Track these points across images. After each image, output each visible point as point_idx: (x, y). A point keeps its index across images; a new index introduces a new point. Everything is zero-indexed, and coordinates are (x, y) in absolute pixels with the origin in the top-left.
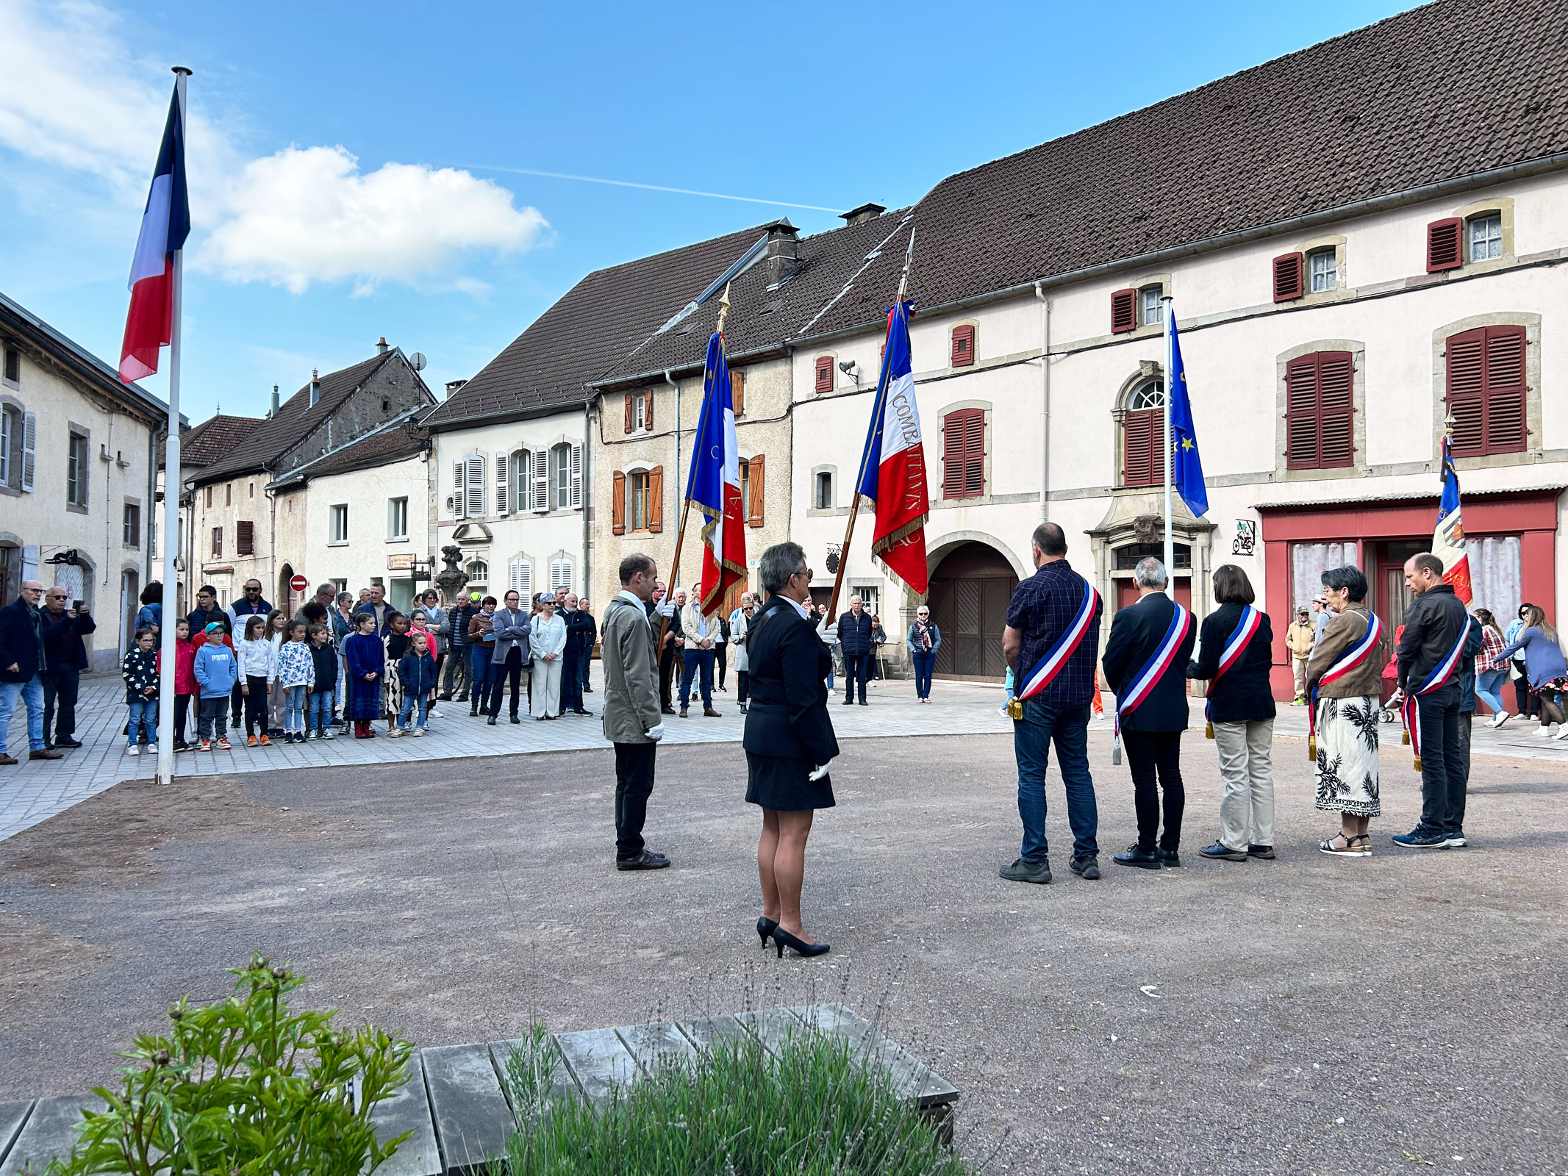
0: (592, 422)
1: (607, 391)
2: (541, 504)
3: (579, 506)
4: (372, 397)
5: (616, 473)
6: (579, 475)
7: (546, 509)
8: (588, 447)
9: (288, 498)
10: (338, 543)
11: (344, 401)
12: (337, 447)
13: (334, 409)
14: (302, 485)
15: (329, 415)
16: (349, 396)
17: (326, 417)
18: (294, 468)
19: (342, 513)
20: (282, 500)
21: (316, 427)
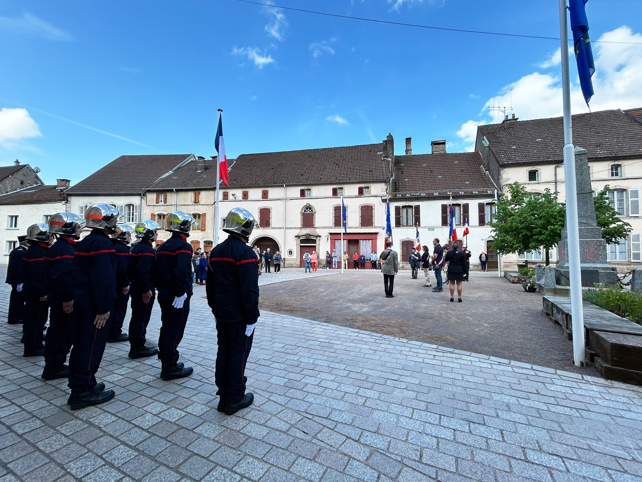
0: (143, 199)
1: (149, 191)
4: (16, 179)
5: (152, 214)
6: (137, 213)
8: (141, 206)
10: (12, 228)
11: (3, 179)
16: (6, 178)
19: (14, 218)
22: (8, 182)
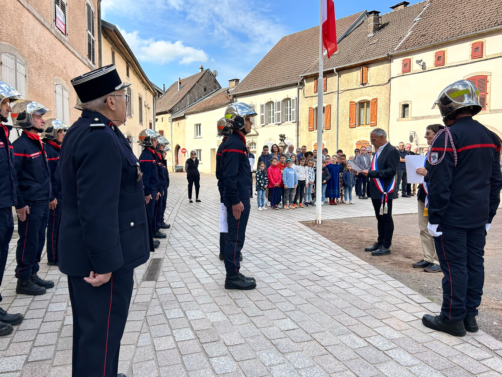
0: (300, 90)
1: (307, 78)
2: (278, 120)
3: (295, 121)
4: (201, 86)
5: (310, 108)
6: (295, 110)
7: (280, 123)
8: (298, 99)
9: (177, 122)
10: (197, 137)
11: (192, 88)
12: (190, 104)
13: (189, 91)
14: (183, 117)
15: (187, 93)
16: (194, 86)
17: (187, 94)
18: (177, 112)
19: (199, 127)
20: (174, 123)
21: (184, 97)
22: (195, 91)
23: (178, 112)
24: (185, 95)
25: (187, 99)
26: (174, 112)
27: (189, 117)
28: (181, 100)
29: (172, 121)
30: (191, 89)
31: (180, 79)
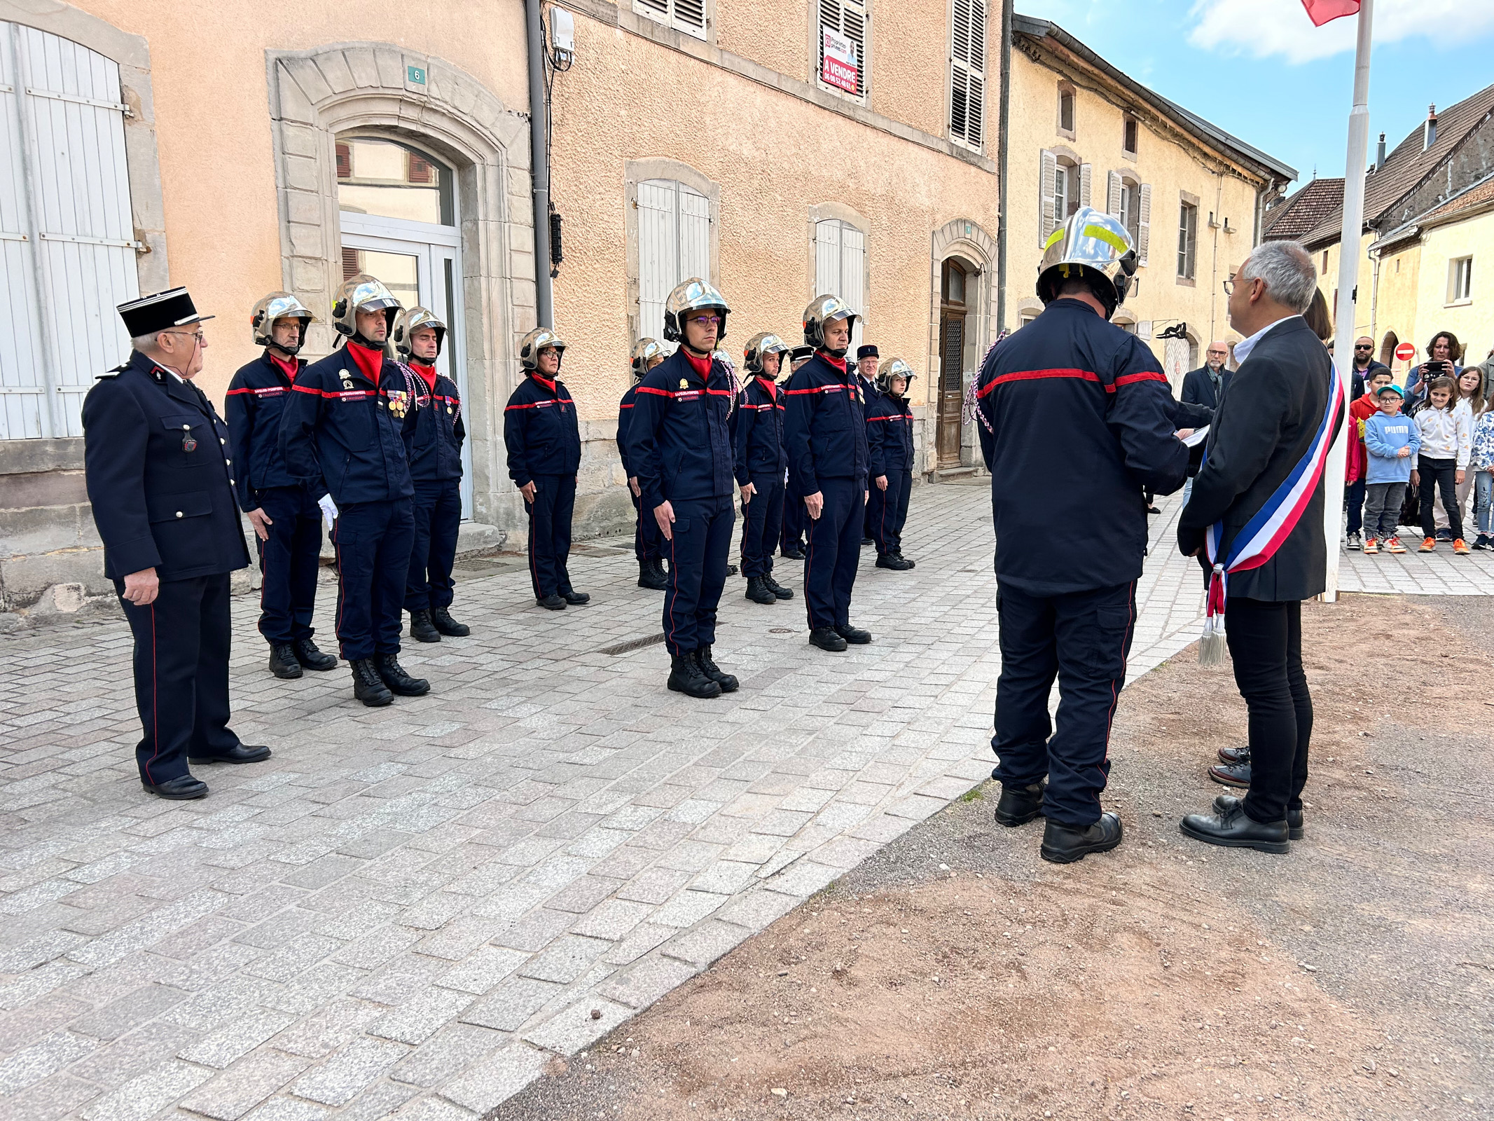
9: (1396, 256)
10: (1458, 302)
11: (1469, 133)
12: (1457, 191)
13: (1456, 146)
14: (1415, 240)
15: (1449, 154)
16: (1476, 127)
17: (1446, 156)
18: (1404, 222)
19: (1465, 266)
20: (1388, 260)
21: (1433, 171)
22: (1481, 142)
23: (1405, 225)
24: (1439, 164)
25: (1445, 174)
26: (1392, 224)
27: (1433, 238)
28: (1420, 183)
29: (1381, 256)
30: (1465, 137)
31: (1433, 107)
